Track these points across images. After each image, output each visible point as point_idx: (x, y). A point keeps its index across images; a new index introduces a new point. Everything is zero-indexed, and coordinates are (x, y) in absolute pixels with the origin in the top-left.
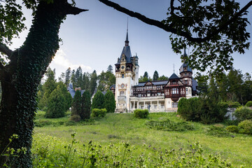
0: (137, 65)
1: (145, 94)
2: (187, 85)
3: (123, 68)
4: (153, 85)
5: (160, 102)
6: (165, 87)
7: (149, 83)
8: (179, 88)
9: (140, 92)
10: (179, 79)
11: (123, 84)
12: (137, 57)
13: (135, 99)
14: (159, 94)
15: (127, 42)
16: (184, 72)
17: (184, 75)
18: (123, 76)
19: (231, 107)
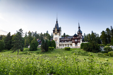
0: (61, 30)
1: (64, 41)
2: (80, 38)
3: (56, 31)
4: (67, 38)
5: (70, 44)
6: (72, 39)
7: (66, 37)
8: (78, 39)
9: (62, 41)
10: (77, 36)
11: (56, 38)
12: (61, 28)
13: (61, 43)
14: (70, 41)
15: (57, 22)
16: (79, 33)
17: (79, 34)
18: (56, 35)
19: (101, 46)
